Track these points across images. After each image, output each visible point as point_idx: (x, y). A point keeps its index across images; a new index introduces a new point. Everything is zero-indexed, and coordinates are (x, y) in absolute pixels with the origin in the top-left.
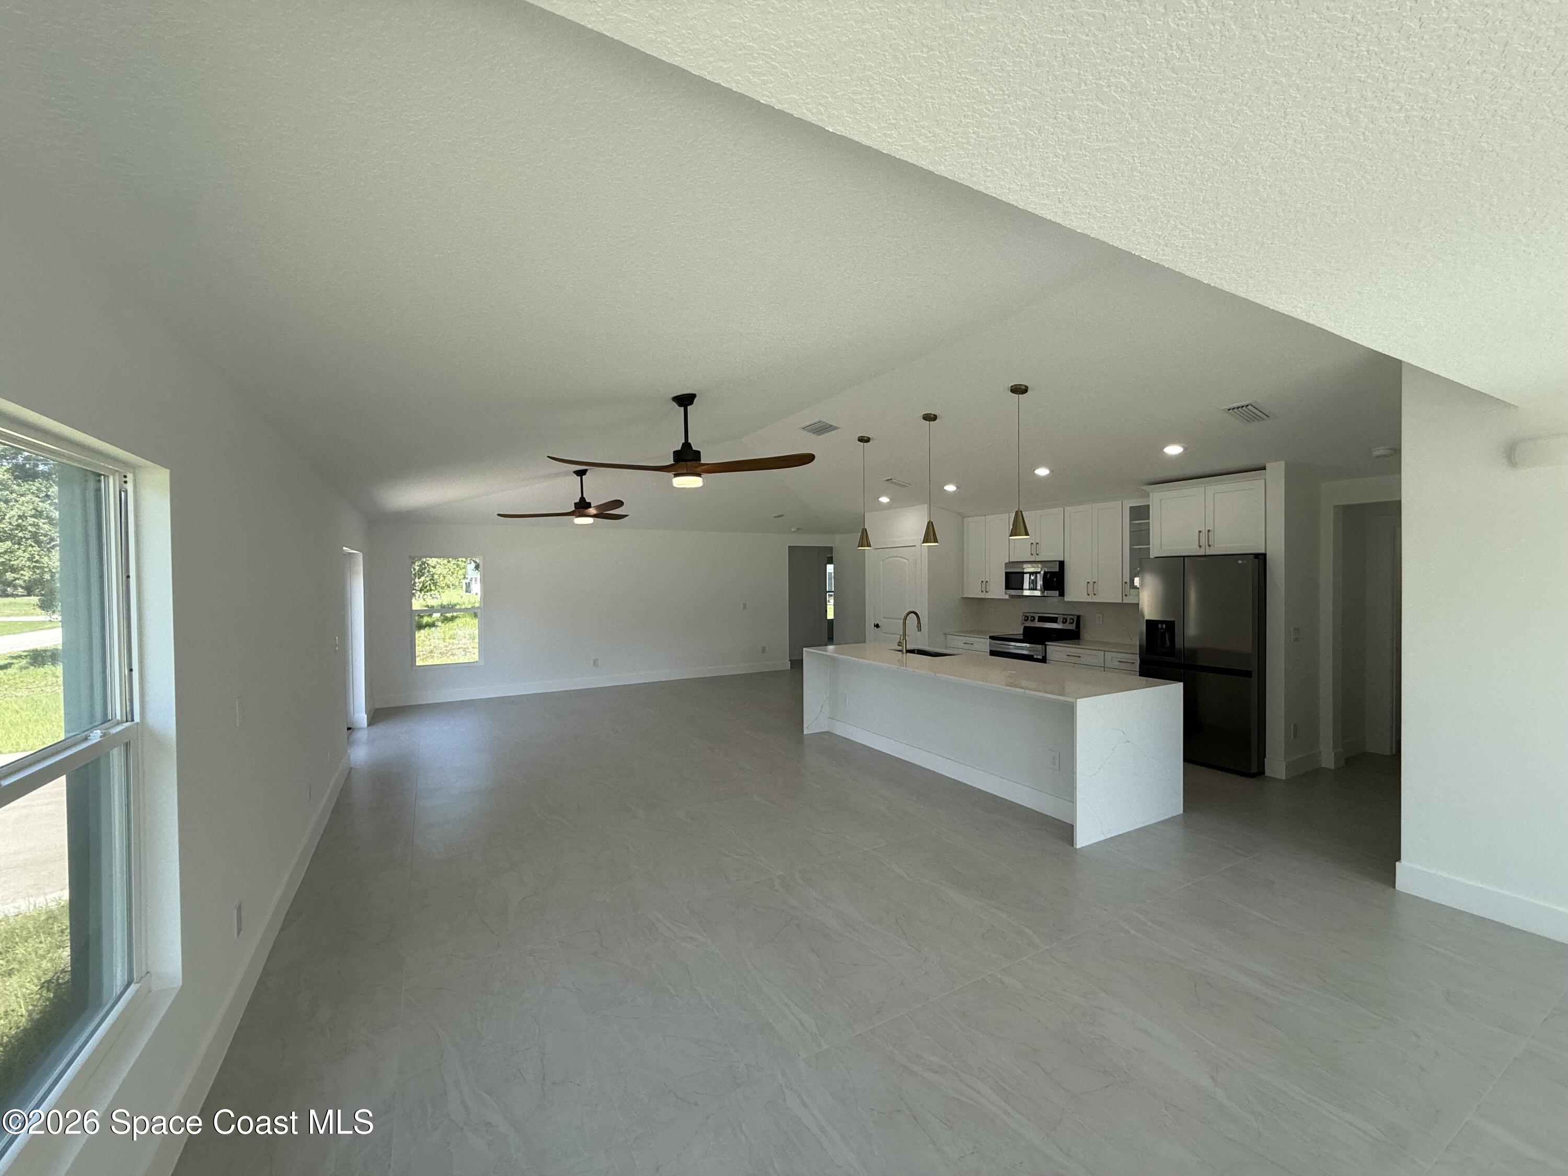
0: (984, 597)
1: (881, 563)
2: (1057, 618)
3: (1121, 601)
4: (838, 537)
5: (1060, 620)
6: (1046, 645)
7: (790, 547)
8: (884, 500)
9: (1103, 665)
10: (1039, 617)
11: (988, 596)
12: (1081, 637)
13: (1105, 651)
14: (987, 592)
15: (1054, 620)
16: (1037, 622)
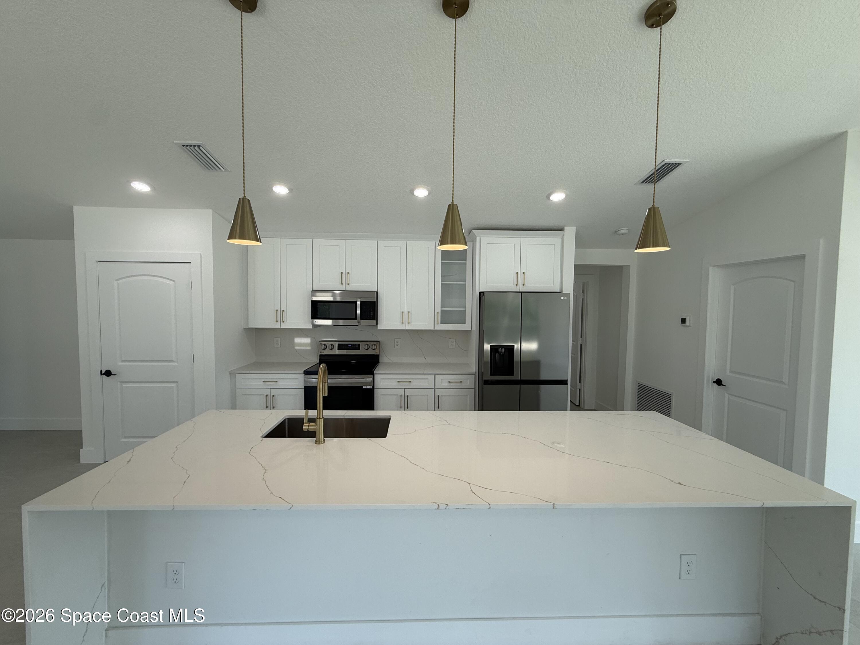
1: (116, 283)
3: (433, 329)
5: (362, 347)
6: (373, 375)
8: (140, 187)
10: (339, 344)
11: (284, 326)
12: (383, 363)
14: (283, 322)
15: (356, 347)
16: (336, 350)
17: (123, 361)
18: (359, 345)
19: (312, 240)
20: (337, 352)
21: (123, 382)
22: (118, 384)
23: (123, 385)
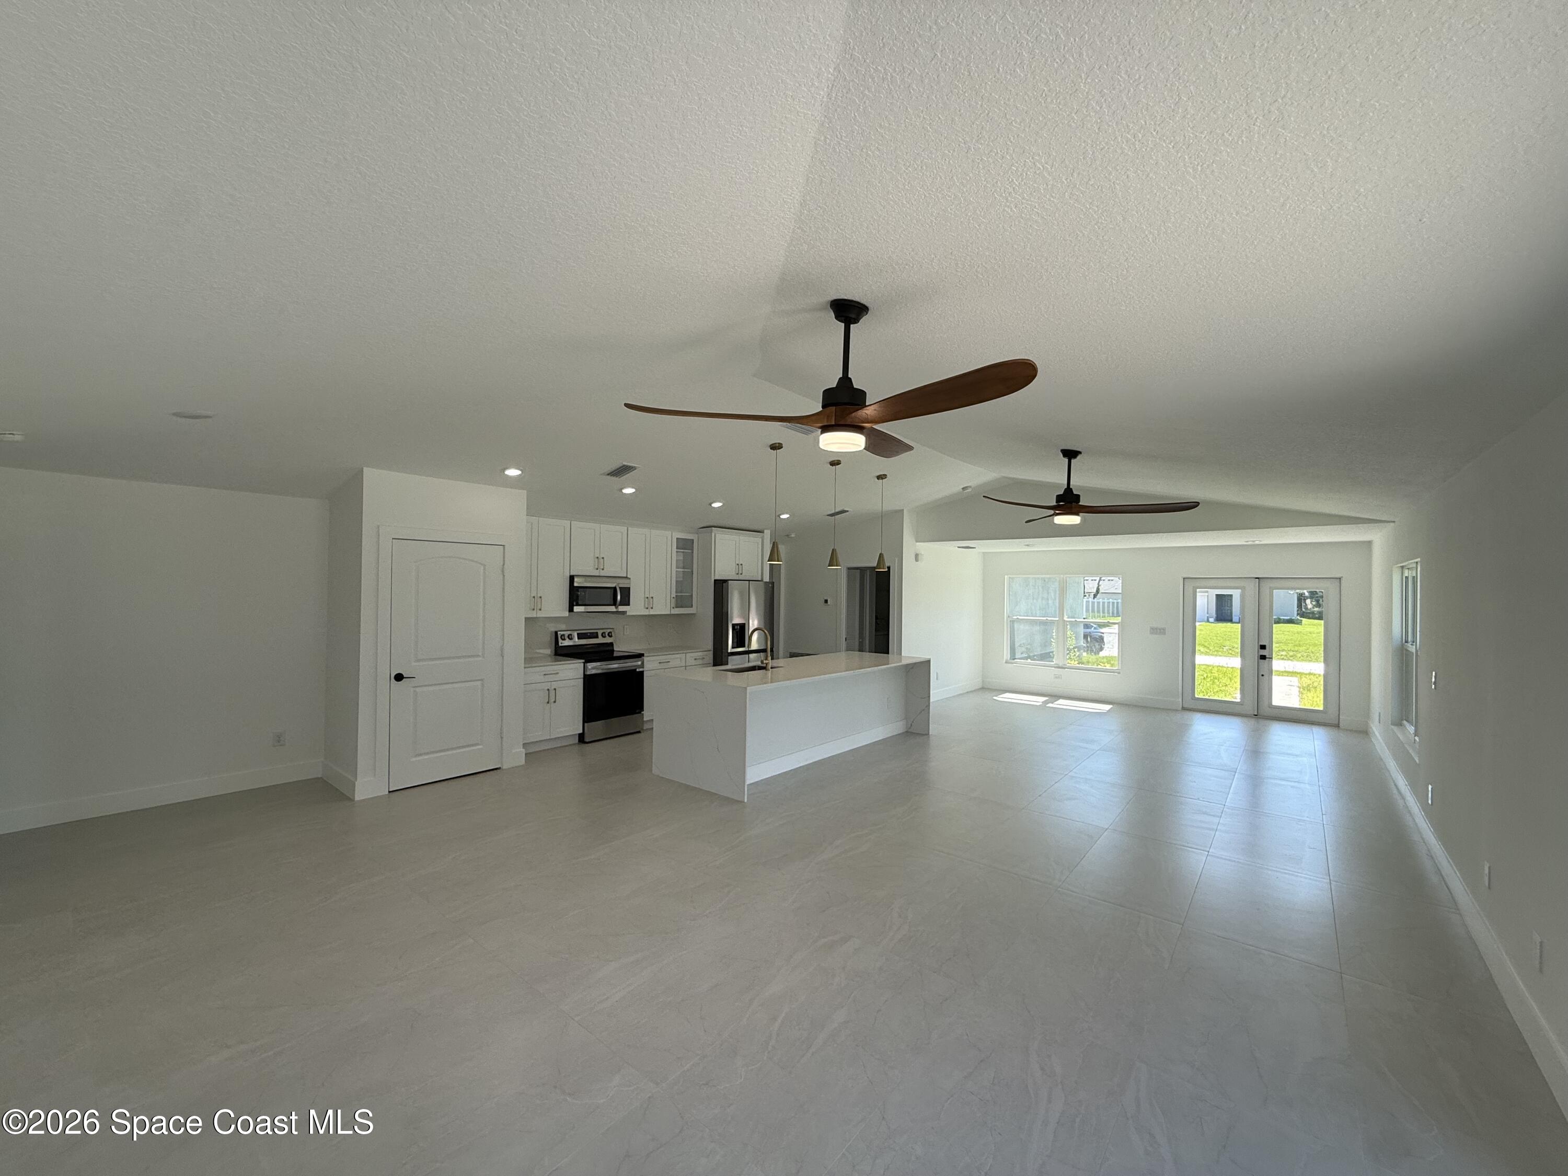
3: (669, 613)
5: (600, 635)
10: (578, 634)
11: (543, 615)
13: (685, 654)
14: (540, 610)
15: (595, 636)
16: (577, 640)
17: (418, 661)
18: (597, 633)
19: (569, 522)
20: (576, 641)
21: (417, 687)
22: (412, 690)
23: (418, 690)
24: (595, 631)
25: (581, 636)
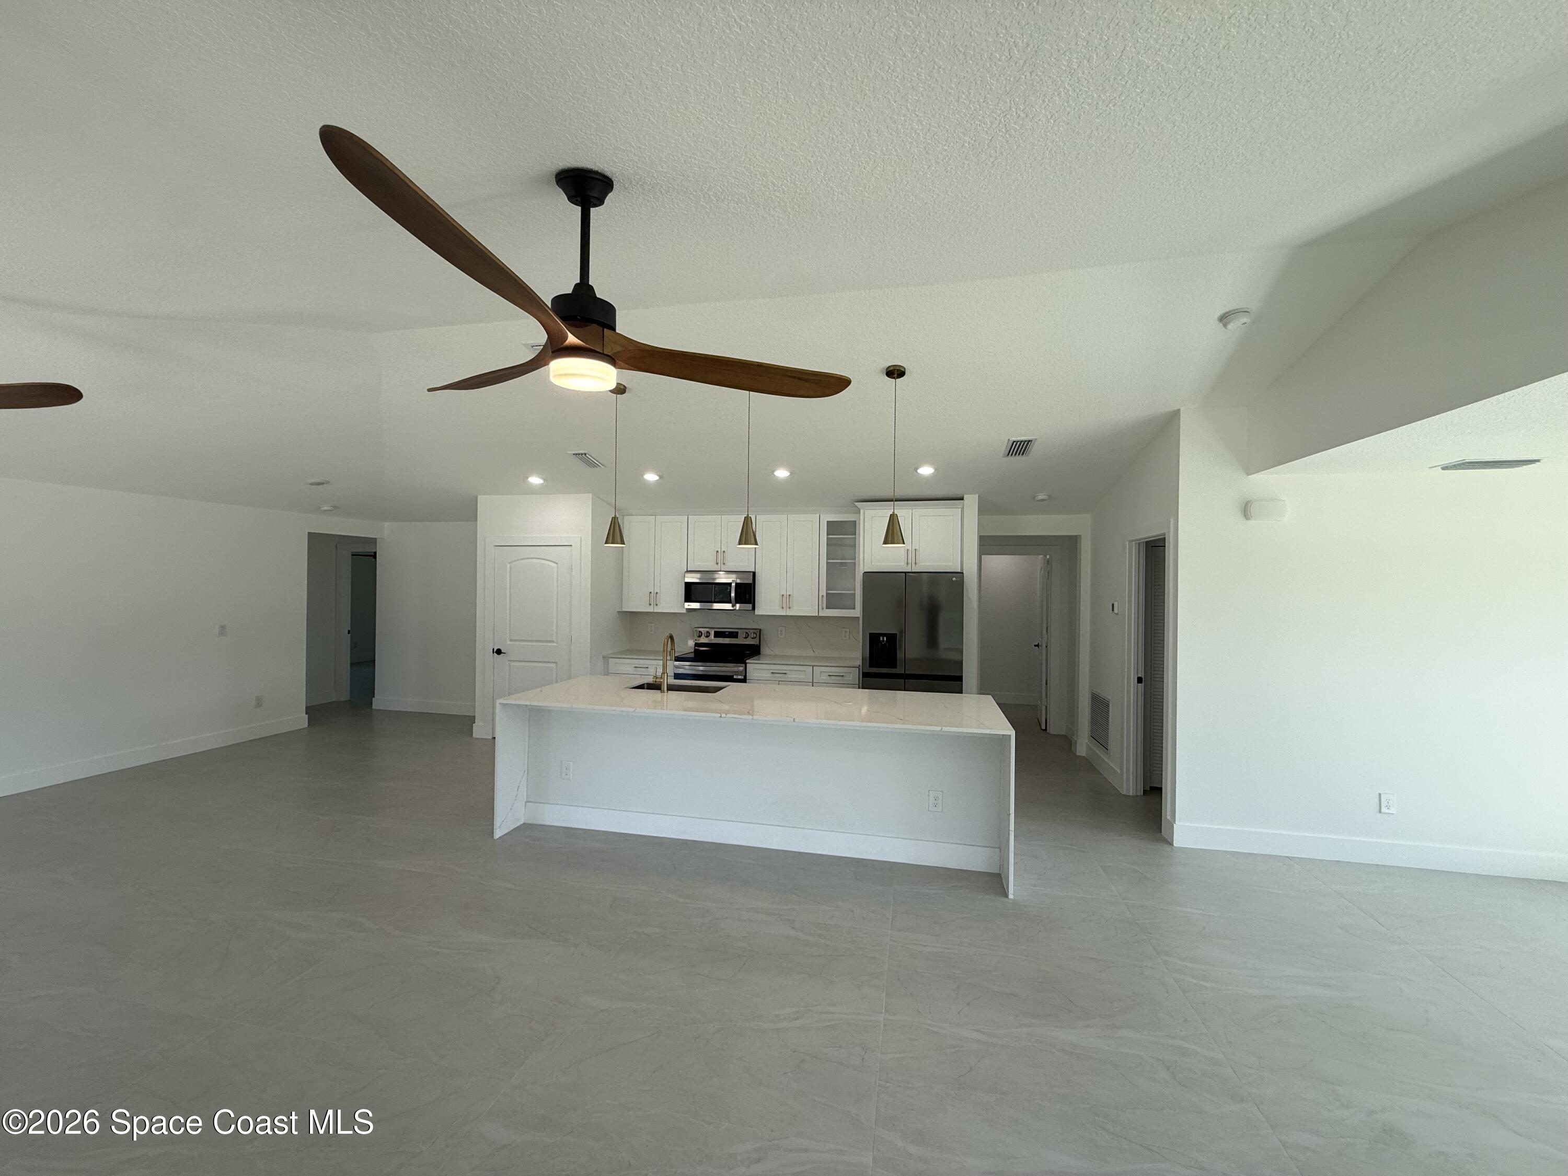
0: (652, 611)
1: (508, 565)
2: (737, 633)
3: (817, 615)
4: (387, 526)
5: (741, 635)
6: (746, 664)
7: (309, 533)
8: (535, 480)
9: (811, 681)
10: (715, 632)
11: (657, 610)
12: (761, 653)
13: (813, 666)
14: (657, 605)
15: (734, 635)
16: (713, 638)
17: (511, 640)
19: (687, 516)
21: (512, 661)
22: (507, 663)
23: (512, 664)
24: (737, 630)
25: (717, 634)
